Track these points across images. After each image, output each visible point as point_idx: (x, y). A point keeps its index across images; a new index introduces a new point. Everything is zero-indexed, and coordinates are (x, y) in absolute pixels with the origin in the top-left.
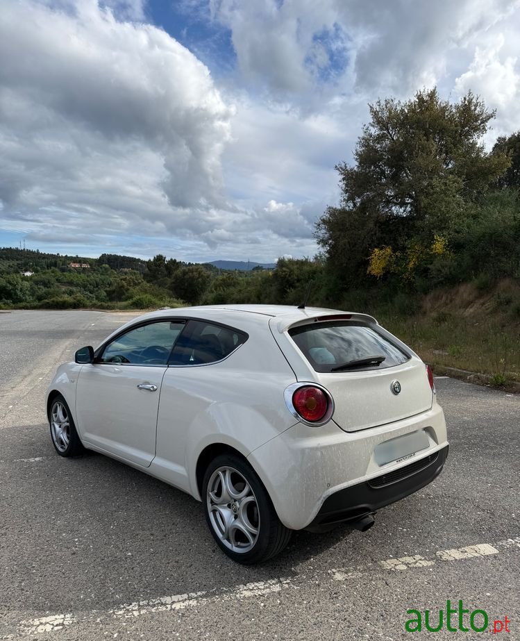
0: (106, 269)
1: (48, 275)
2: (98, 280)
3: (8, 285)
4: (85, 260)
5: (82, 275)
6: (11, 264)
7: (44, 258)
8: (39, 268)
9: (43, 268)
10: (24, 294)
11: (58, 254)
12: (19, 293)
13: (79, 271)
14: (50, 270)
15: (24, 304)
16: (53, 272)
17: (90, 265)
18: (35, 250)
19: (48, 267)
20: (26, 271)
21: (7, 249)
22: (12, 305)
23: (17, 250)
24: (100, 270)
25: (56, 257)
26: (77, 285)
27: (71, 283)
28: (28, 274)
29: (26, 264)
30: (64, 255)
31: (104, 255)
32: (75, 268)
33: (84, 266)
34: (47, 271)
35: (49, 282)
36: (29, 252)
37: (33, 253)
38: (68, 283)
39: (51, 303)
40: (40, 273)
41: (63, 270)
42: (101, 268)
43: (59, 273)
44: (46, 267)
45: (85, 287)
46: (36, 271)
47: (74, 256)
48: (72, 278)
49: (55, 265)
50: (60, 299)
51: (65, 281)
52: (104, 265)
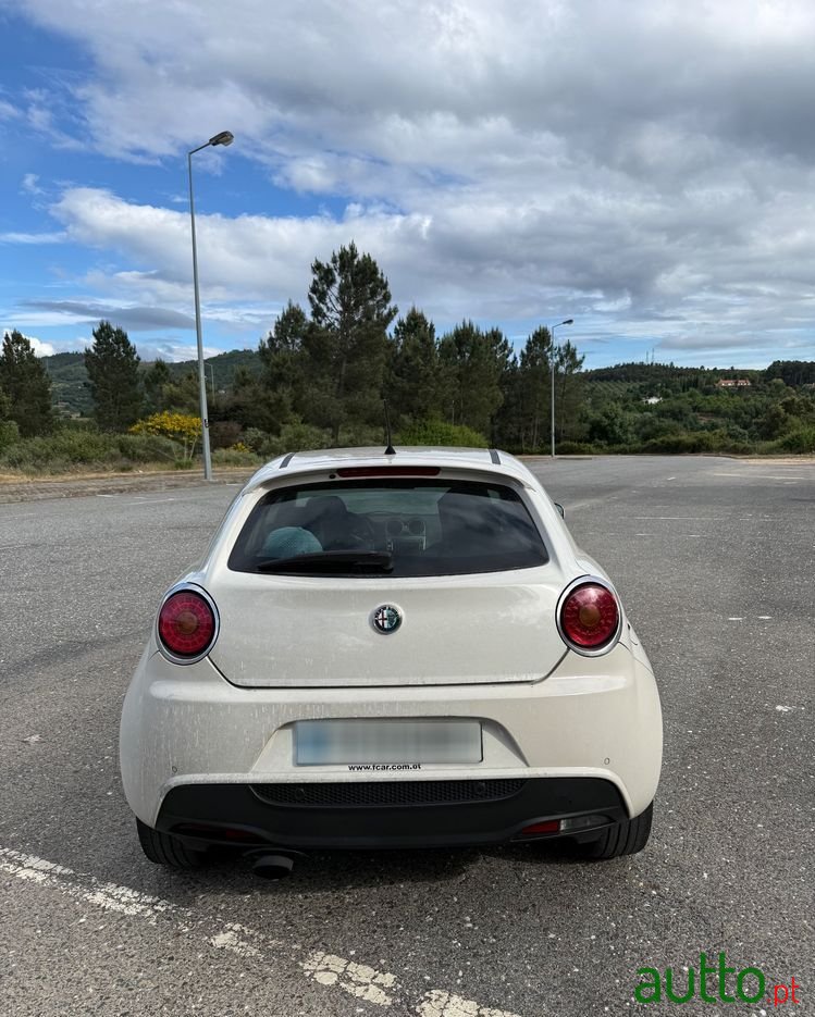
0: (778, 386)
1: (683, 401)
2: (759, 405)
3: (604, 419)
4: (744, 374)
5: (737, 398)
6: (631, 387)
7: (680, 375)
8: (670, 391)
9: (678, 391)
10: (626, 432)
11: (702, 367)
12: (617, 430)
13: (731, 392)
14: (686, 394)
15: (622, 446)
16: (690, 396)
17: (752, 382)
18: (667, 363)
19: (684, 388)
20: (651, 396)
21: (628, 365)
22: (605, 447)
23: (642, 366)
24: (768, 389)
25: (700, 372)
26: (725, 415)
27: (716, 412)
28: (653, 401)
29: (652, 386)
30: (711, 368)
31: (776, 364)
32: (727, 388)
33: (741, 383)
34: (682, 394)
35: (680, 412)
36: (659, 367)
37: (665, 368)
38: (712, 412)
39: (660, 444)
40: (671, 399)
41: (707, 392)
42: (770, 385)
43: (700, 397)
44: (681, 388)
45: (737, 417)
46: (666, 396)
47: (728, 368)
48: (719, 403)
49: (695, 384)
50: (674, 438)
51: (709, 409)
52: (775, 380)
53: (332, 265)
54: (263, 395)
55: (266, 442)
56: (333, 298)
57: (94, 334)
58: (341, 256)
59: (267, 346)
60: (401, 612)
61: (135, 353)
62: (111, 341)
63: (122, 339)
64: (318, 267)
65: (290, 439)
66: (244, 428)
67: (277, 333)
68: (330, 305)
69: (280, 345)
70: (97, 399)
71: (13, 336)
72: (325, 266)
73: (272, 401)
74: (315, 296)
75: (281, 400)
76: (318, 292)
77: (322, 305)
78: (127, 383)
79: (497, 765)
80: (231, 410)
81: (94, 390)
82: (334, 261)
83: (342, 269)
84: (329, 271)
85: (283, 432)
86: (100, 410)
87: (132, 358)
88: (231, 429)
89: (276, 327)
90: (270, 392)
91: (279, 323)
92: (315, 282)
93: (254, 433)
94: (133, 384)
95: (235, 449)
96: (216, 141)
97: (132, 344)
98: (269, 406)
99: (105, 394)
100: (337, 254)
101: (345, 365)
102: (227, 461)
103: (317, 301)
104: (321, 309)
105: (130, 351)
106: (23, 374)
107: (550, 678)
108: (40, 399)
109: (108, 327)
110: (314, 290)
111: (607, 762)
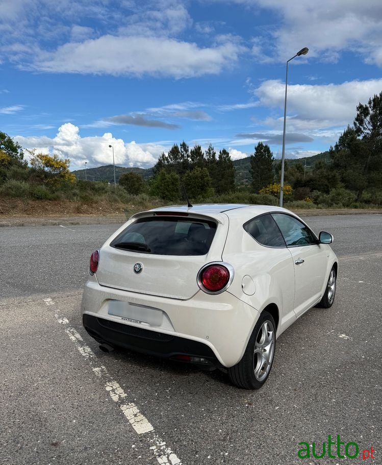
53: (368, 105)
54: (325, 174)
55: (321, 197)
56: (367, 123)
57: (255, 148)
58: (374, 100)
59: (334, 149)
60: (143, 266)
61: (272, 156)
62: (262, 150)
63: (267, 149)
64: (361, 107)
65: (333, 196)
66: (311, 191)
67: (339, 142)
68: (365, 126)
69: (341, 148)
70: (254, 178)
71: (223, 151)
72: (364, 106)
73: (330, 177)
74: (357, 122)
75: (335, 176)
76: (359, 119)
77: (360, 127)
78: (267, 170)
79: (165, 328)
80: (308, 181)
81: (253, 173)
82: (370, 103)
83: (374, 107)
84: (367, 108)
85: (330, 193)
86: (255, 182)
87: (270, 159)
88: (306, 191)
89: (340, 140)
90: (330, 173)
91: (341, 137)
92: (358, 115)
93: (316, 193)
94: (270, 170)
95: (305, 201)
96: (299, 54)
97: (271, 152)
98: (328, 179)
99: (257, 175)
100: (372, 99)
101: (370, 157)
102: (298, 206)
103: (358, 125)
104: (361, 129)
105: (270, 155)
106: (225, 167)
107: (190, 300)
108: (230, 178)
109: (262, 145)
110: (357, 119)
111: (207, 338)
